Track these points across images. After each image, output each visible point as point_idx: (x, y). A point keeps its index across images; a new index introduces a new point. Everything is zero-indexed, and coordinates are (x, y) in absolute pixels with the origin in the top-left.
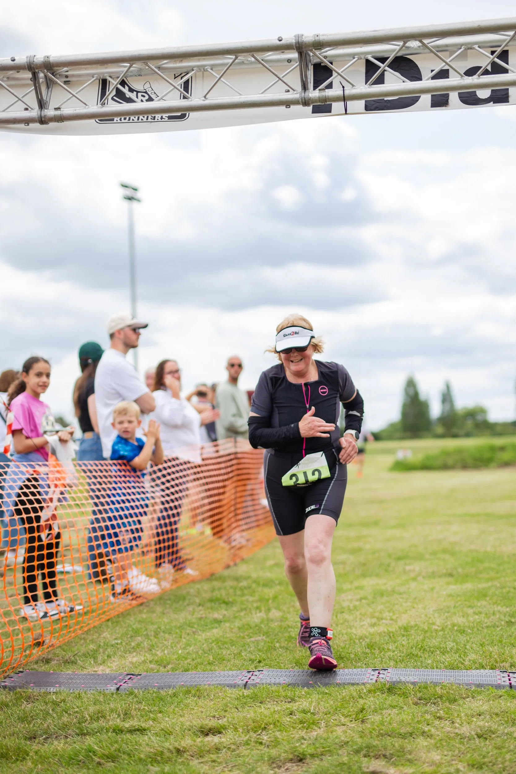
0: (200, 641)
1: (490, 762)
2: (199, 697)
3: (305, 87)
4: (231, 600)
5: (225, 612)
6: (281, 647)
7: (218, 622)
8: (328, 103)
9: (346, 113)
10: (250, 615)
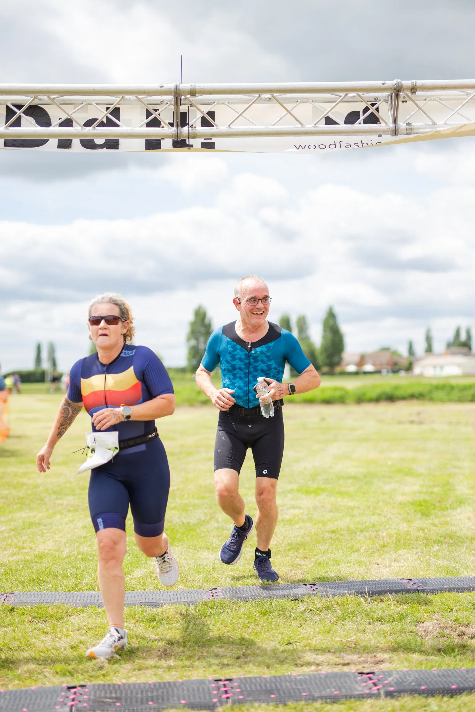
1: (73, 669)
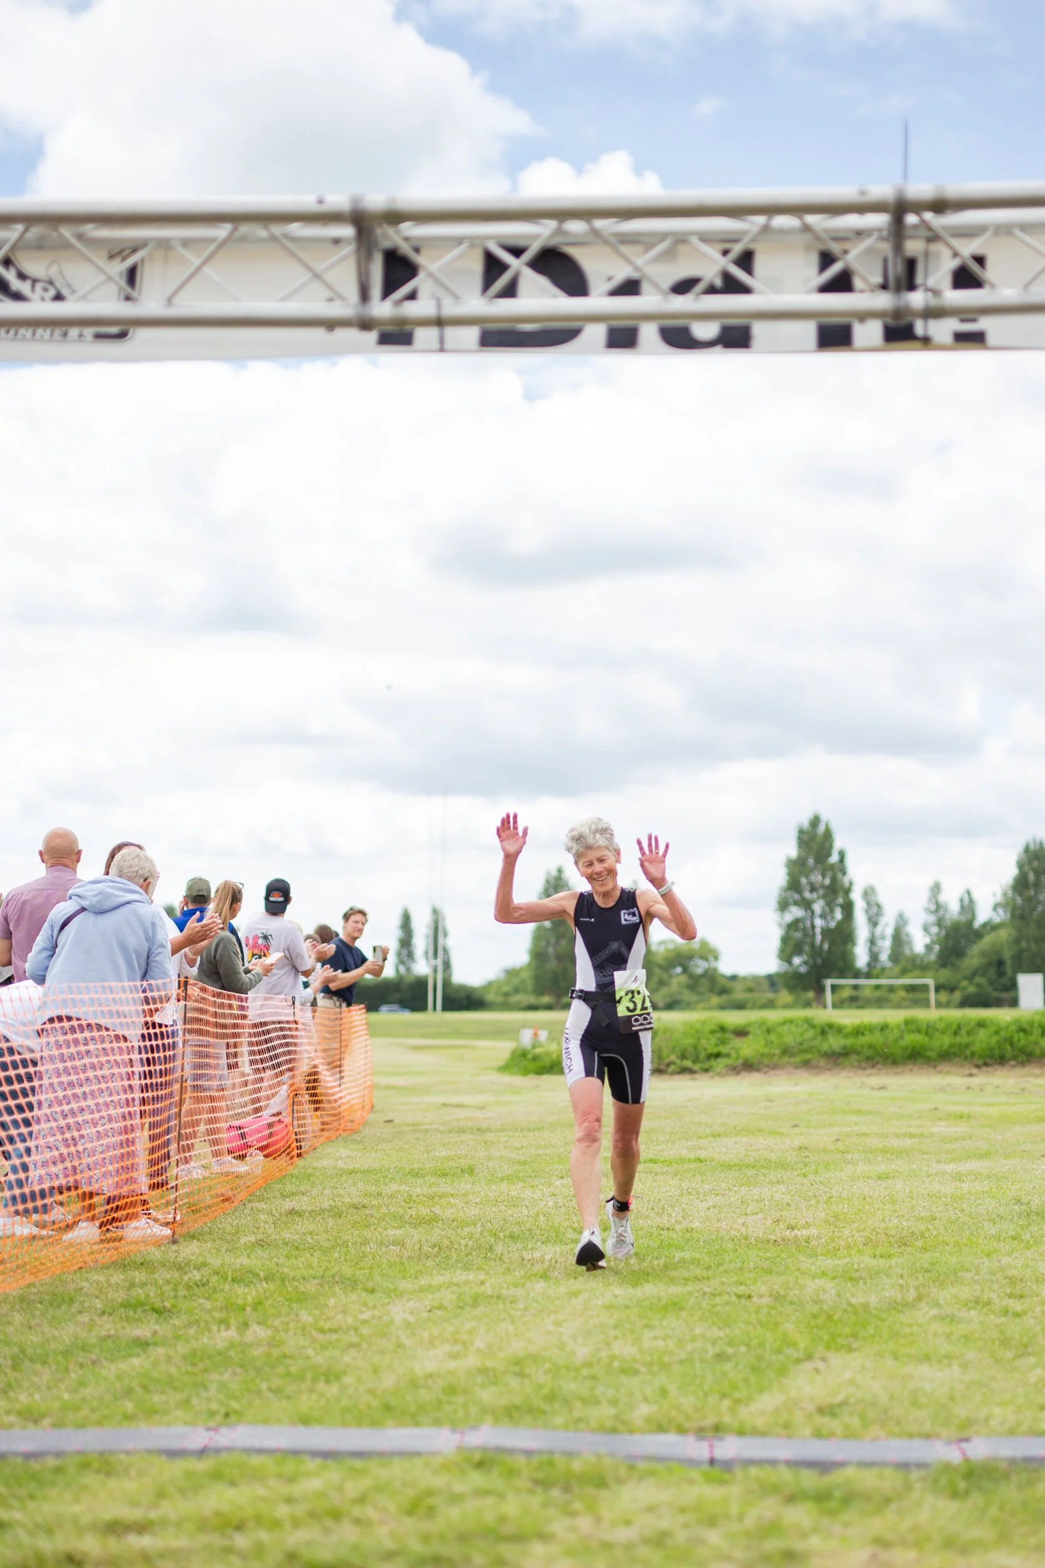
0: (106, 1379)
2: (108, 1474)
3: (364, 295)
4: (167, 1304)
5: (157, 1327)
6: (270, 1390)
7: (143, 1344)
8: (408, 327)
9: (442, 350)
10: (207, 1333)
